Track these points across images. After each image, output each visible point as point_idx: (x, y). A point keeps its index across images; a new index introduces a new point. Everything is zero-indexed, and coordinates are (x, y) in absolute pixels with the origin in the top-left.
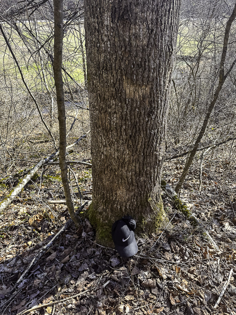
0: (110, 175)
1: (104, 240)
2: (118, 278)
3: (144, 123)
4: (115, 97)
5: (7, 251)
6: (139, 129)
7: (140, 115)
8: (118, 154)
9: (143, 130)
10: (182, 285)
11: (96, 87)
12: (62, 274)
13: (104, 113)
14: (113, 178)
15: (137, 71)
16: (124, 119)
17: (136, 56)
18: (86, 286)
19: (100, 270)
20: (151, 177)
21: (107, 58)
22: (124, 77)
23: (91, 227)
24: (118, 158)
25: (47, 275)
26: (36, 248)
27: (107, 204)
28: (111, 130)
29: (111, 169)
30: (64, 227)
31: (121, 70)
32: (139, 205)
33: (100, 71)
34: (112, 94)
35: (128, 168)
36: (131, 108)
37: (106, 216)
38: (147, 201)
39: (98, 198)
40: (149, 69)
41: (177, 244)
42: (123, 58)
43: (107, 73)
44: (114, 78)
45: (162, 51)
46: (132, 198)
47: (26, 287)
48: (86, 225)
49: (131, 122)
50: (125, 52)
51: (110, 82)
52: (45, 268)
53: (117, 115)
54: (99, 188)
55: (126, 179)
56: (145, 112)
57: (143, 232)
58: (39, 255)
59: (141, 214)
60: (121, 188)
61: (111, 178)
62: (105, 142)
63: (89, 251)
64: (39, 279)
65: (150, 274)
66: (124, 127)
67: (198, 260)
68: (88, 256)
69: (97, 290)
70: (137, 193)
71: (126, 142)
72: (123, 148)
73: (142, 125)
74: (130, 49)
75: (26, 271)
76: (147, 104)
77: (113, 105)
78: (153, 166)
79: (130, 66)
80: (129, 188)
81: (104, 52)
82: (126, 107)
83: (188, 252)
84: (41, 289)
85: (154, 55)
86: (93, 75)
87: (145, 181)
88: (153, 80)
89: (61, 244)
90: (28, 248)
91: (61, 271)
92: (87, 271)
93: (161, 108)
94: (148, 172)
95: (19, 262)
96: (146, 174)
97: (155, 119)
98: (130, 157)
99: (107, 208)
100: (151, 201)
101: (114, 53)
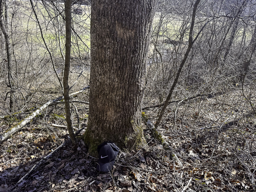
0: (103, 99)
1: (95, 152)
2: (102, 178)
3: (129, 58)
4: (110, 36)
5: (12, 162)
6: (126, 62)
7: (127, 52)
8: (110, 82)
9: (129, 64)
10: (152, 187)
11: (96, 28)
12: (57, 177)
13: (101, 48)
14: (105, 101)
15: (126, 19)
16: (115, 53)
17: (125, 8)
18: (75, 184)
19: (88, 174)
20: (134, 103)
21: (105, 7)
22: (116, 22)
23: (85, 145)
24: (109, 85)
25: (44, 178)
26: (37, 160)
27: (99, 123)
28: (105, 62)
29: (104, 94)
30: (63, 144)
31: (115, 16)
32: (123, 125)
33: (100, 17)
34: (108, 34)
35: (117, 93)
36: (121, 45)
37: (97, 133)
38: (130, 122)
39: (92, 119)
40: (134, 18)
41: (151, 159)
42: (116, 8)
43: (105, 18)
44: (109, 22)
45: (143, 7)
46: (118, 118)
47: (25, 186)
48: (81, 144)
49: (120, 56)
50: (118, 4)
51: (107, 25)
52: (43, 173)
53: (110, 50)
54: (94, 111)
55: (115, 102)
56: (130, 50)
57: (126, 148)
58: (39, 163)
59: (125, 133)
60: (110, 109)
61: (103, 101)
62: (101, 71)
63: (81, 161)
64: (37, 180)
65: (128, 177)
66: (115, 59)
67: (166, 171)
68: (80, 164)
69: (84, 187)
70: (122, 115)
71: (116, 72)
72: (113, 77)
73: (128, 59)
74: (122, 2)
75: (26, 174)
76: (133, 44)
77: (108, 42)
78: (136, 94)
79: (121, 14)
80: (117, 110)
81: (103, 3)
82: (117, 44)
83: (159, 165)
84: (38, 187)
85: (138, 9)
86: (95, 20)
87: (129, 106)
88: (137, 27)
89: (59, 156)
90: (30, 160)
91: (57, 174)
92: (78, 174)
93: (143, 50)
94: (132, 98)
95: (22, 170)
96: (130, 100)
97: (138, 57)
98: (118, 84)
99: (98, 127)
100: (133, 123)
101: (110, 4)
